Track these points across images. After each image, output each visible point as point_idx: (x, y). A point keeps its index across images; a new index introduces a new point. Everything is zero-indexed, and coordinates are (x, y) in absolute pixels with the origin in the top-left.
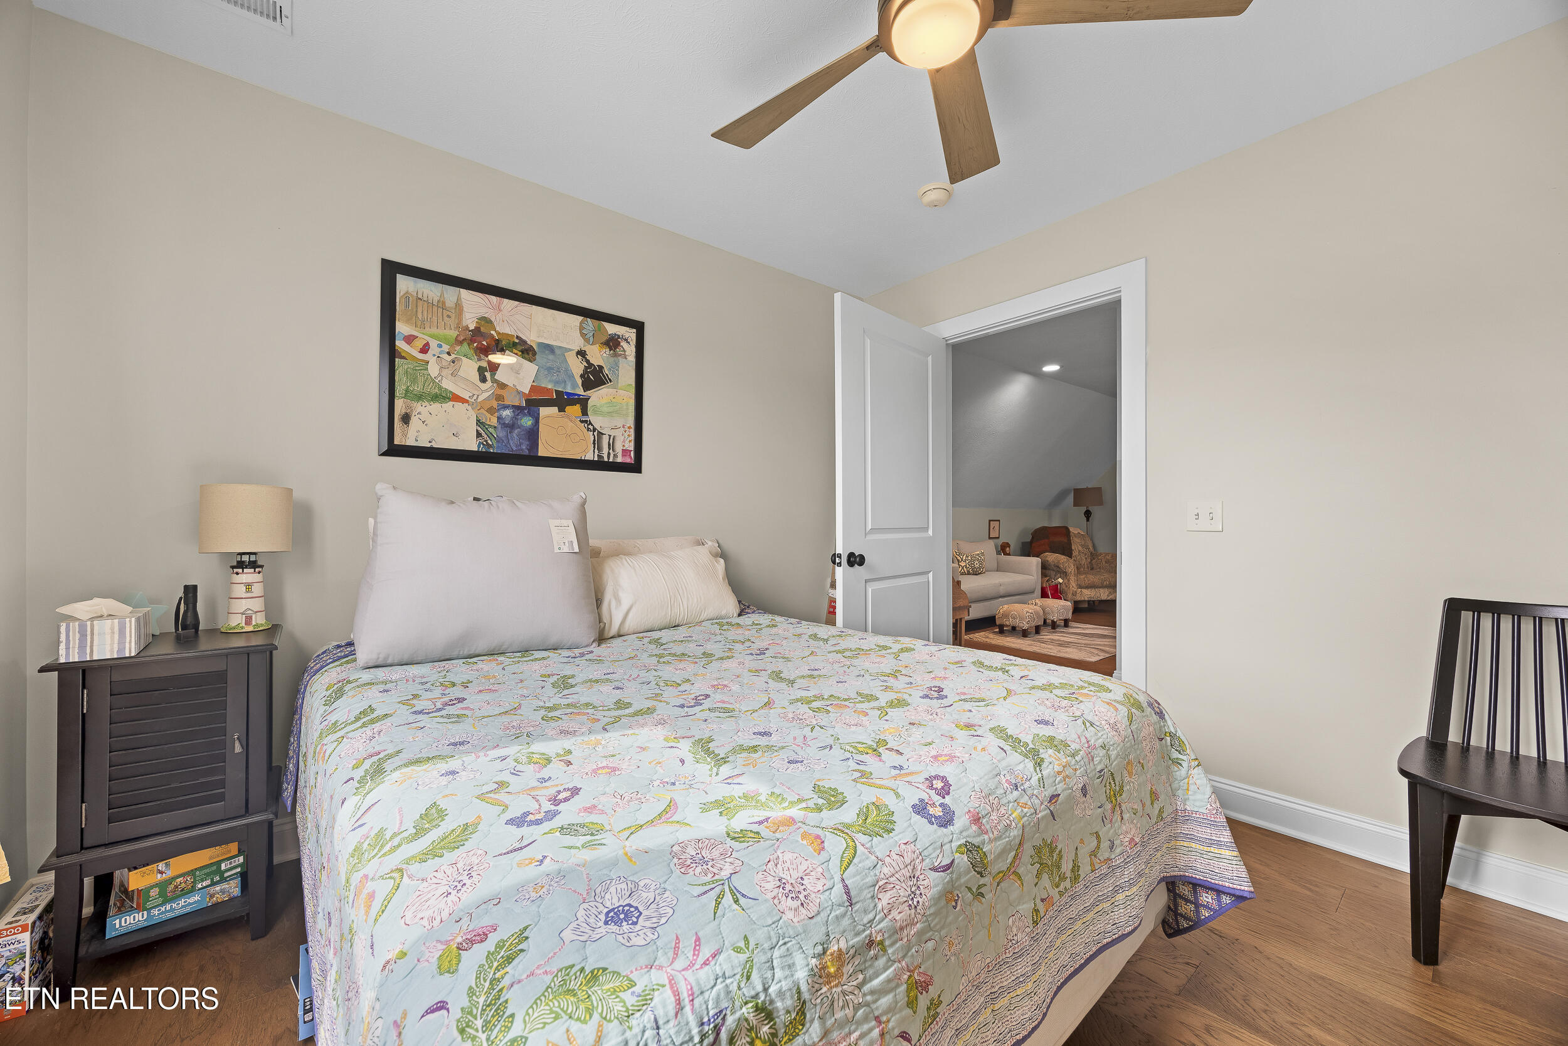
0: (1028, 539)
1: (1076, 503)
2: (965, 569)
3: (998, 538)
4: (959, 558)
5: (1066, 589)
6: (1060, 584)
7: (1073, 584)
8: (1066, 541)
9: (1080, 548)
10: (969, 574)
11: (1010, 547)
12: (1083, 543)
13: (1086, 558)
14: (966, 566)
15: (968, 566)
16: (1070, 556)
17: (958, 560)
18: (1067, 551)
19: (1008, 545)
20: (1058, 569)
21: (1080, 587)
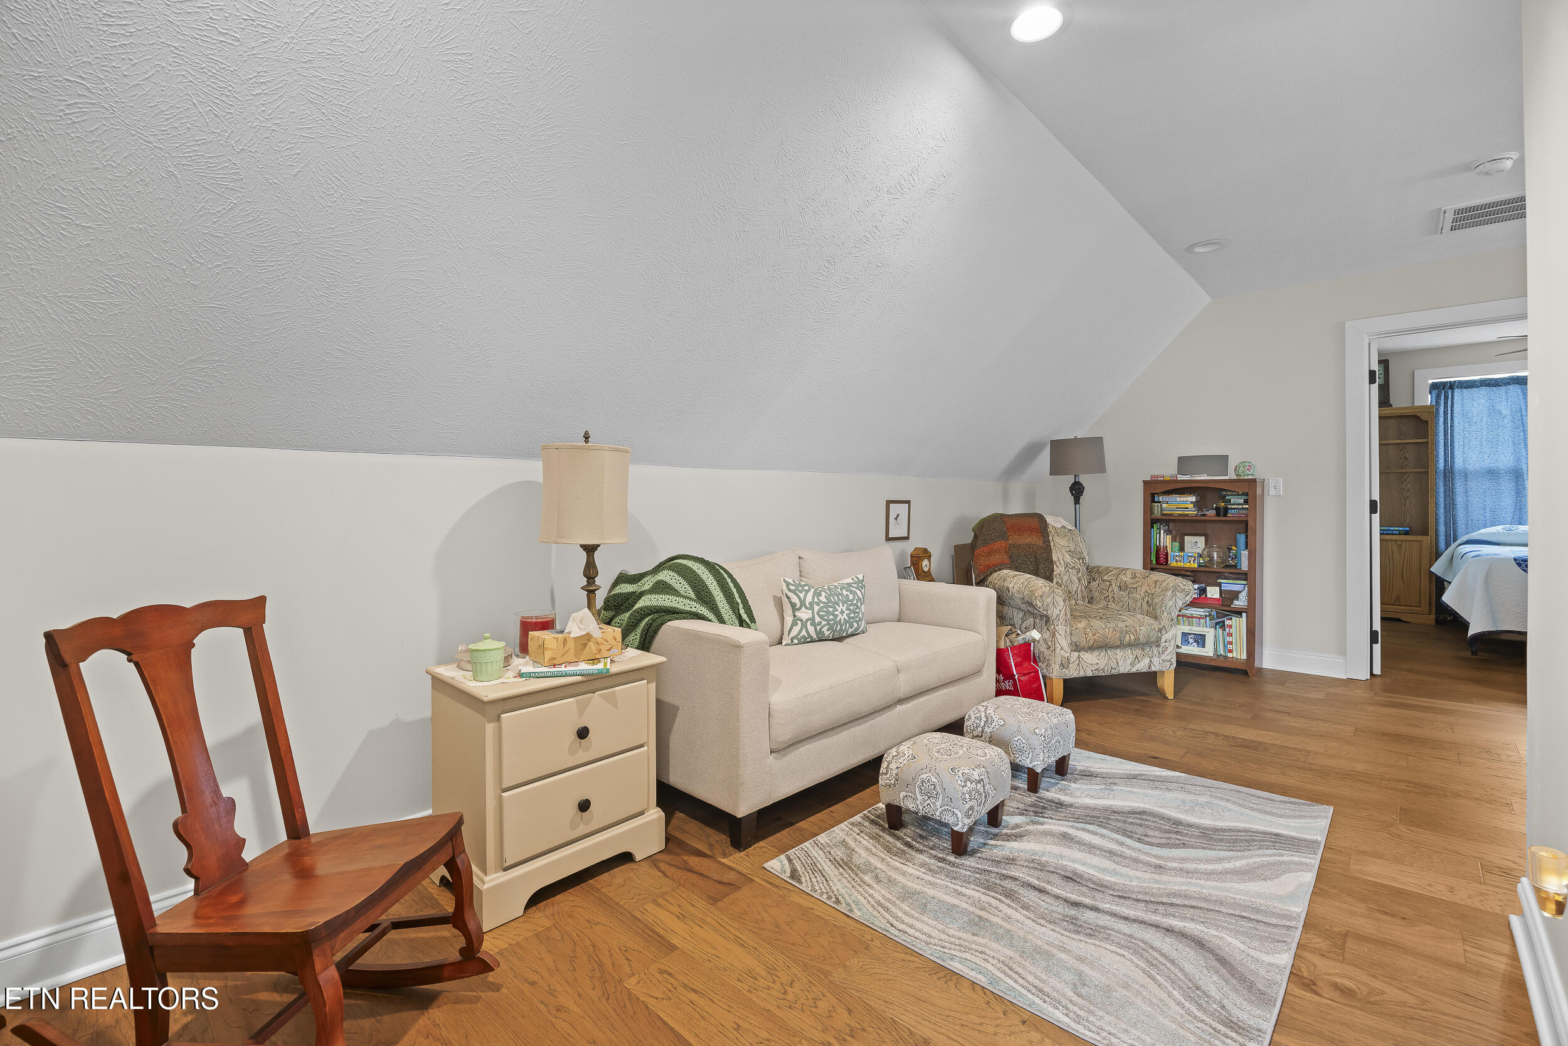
0: (968, 539)
1: (1056, 469)
2: (811, 629)
3: (907, 538)
4: (795, 599)
5: (1047, 653)
6: (1034, 641)
7: (1063, 642)
8: (1040, 543)
9: (1068, 558)
10: (822, 639)
11: (929, 558)
12: (1072, 548)
13: (1079, 580)
14: (813, 619)
15: (817, 619)
16: (1049, 577)
17: (793, 605)
18: (1042, 566)
19: (926, 554)
20: (1031, 609)
21: (1077, 648)
